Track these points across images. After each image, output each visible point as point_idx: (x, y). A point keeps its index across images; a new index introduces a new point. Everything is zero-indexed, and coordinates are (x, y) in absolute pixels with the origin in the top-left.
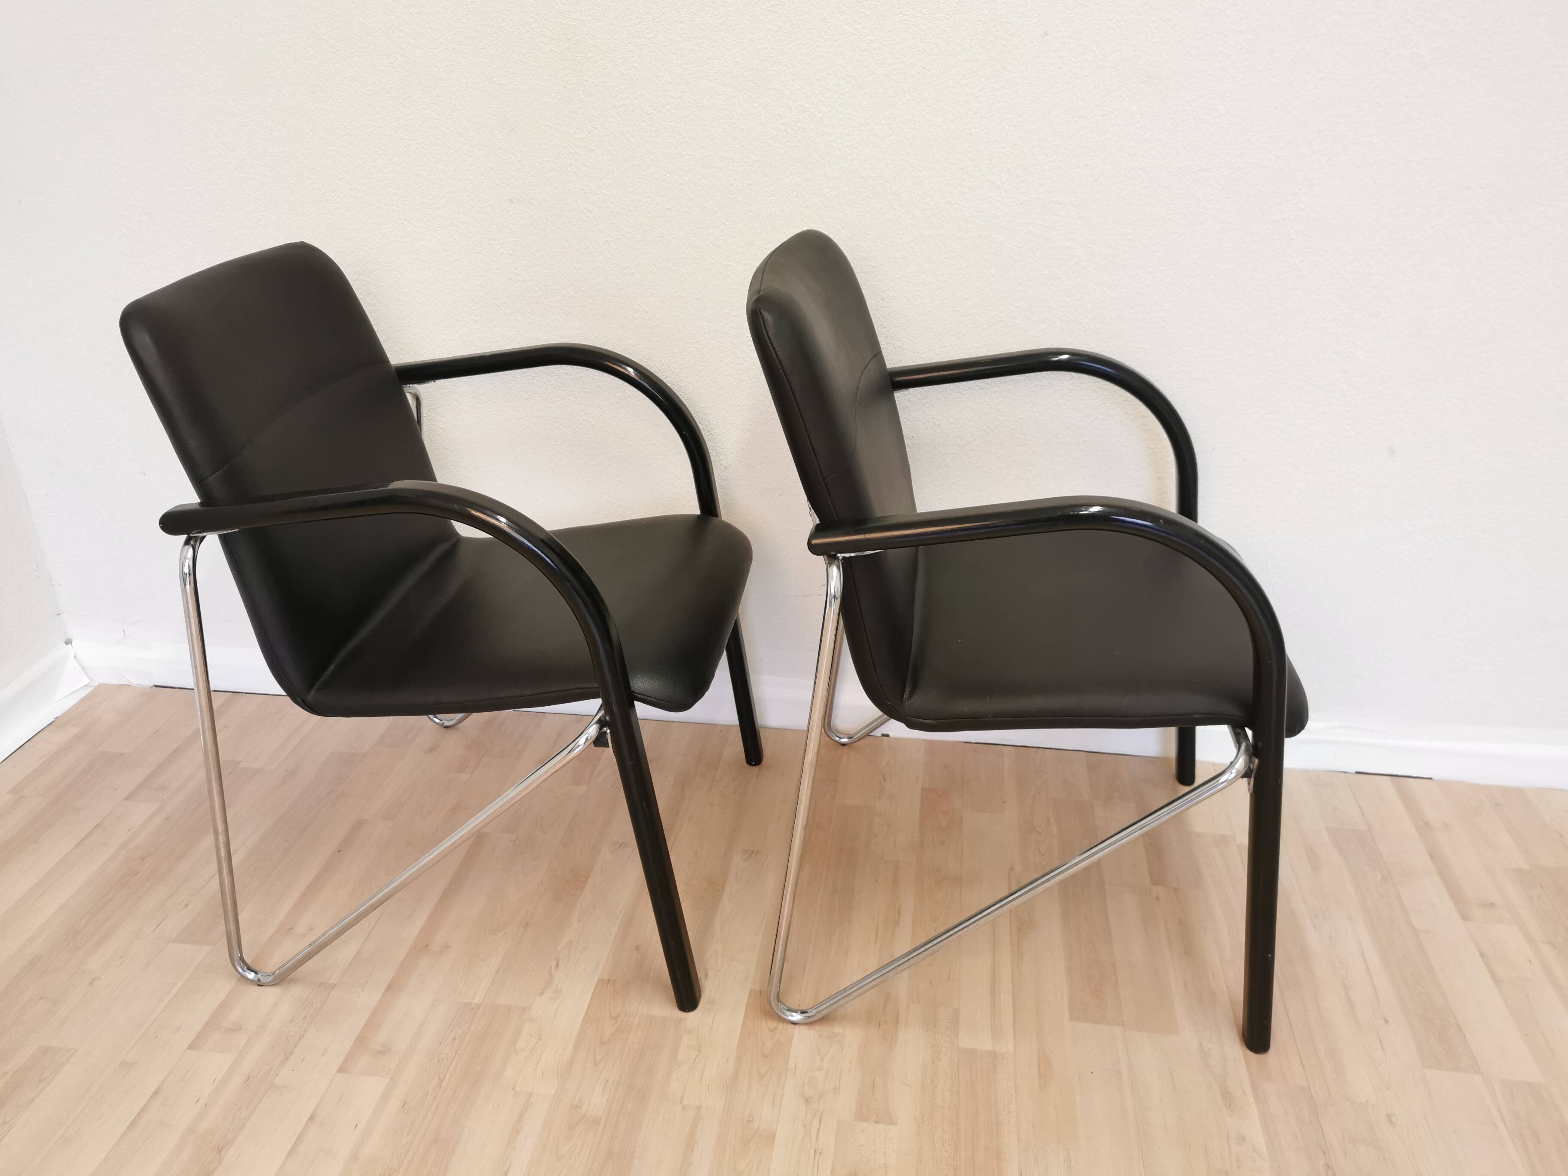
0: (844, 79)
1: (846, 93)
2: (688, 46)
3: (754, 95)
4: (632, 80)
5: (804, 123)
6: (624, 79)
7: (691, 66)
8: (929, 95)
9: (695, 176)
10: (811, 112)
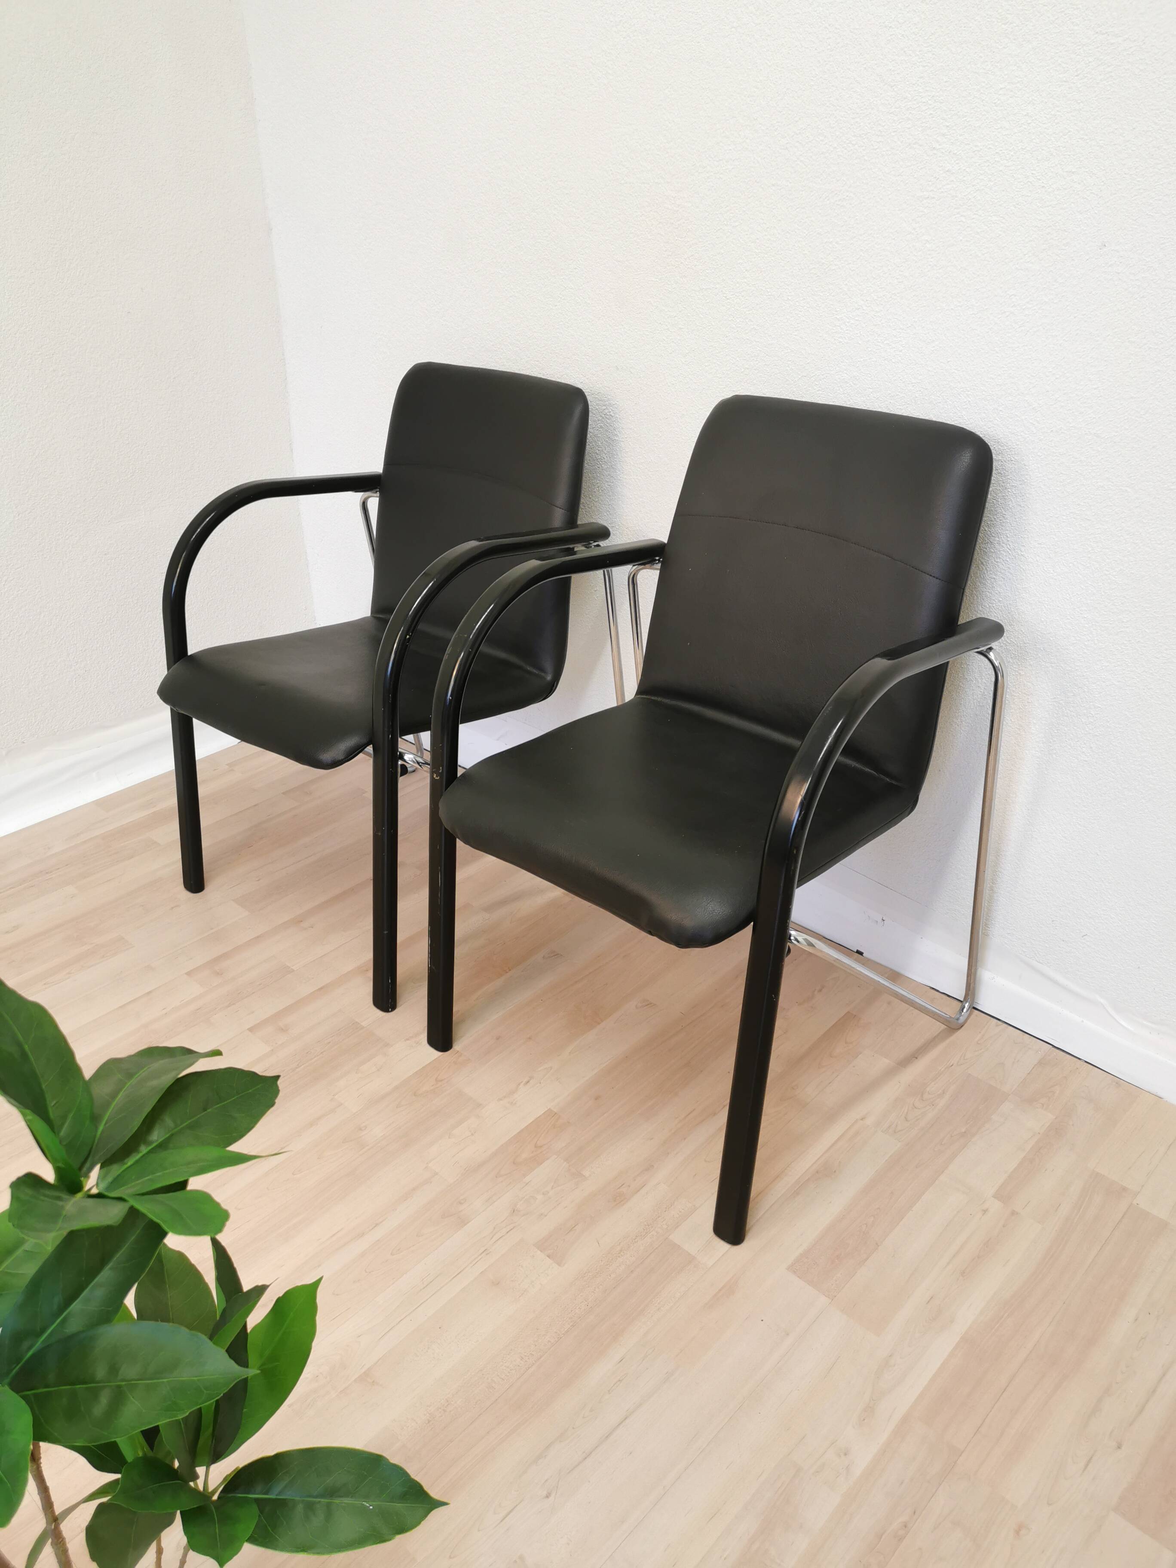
0: (897, 279)
1: (898, 293)
2: (766, 235)
4: (718, 265)
5: (856, 320)
6: (712, 264)
7: (766, 256)
8: (977, 303)
10: (863, 310)
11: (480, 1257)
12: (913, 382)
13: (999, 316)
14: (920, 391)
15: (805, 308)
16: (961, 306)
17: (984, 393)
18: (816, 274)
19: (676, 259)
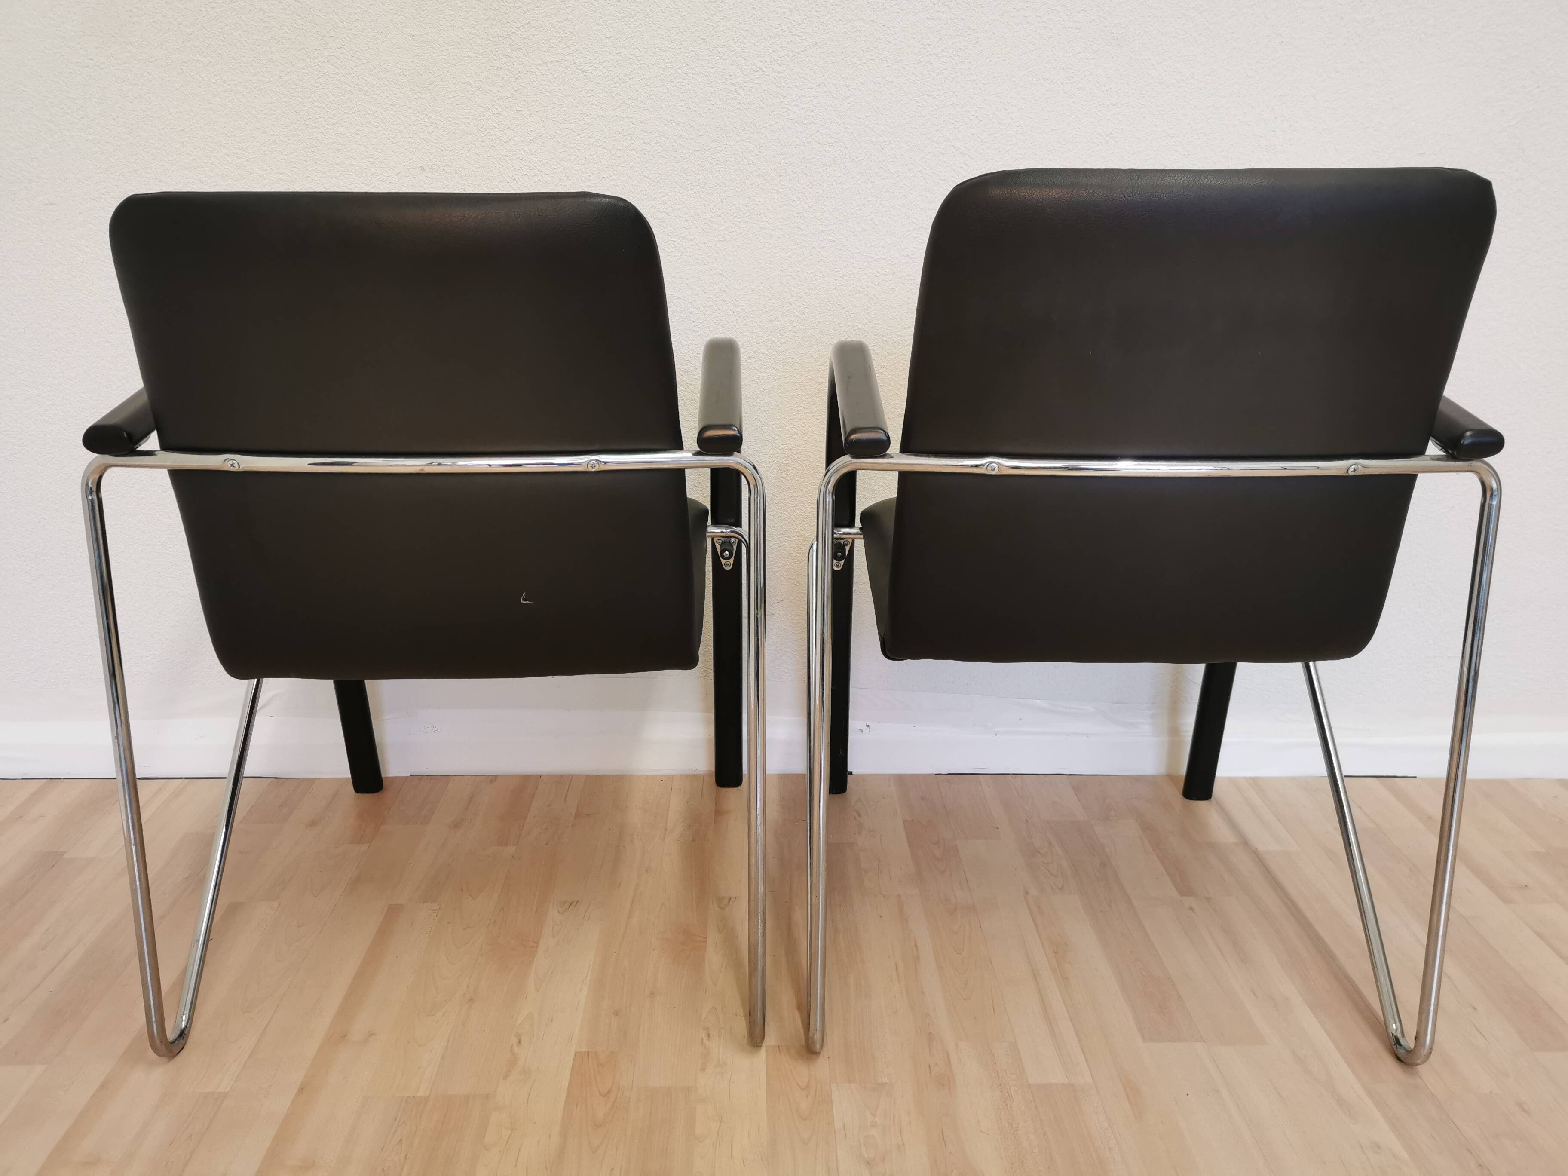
0: (799, 36)
3: (702, 52)
5: (756, 83)
6: (557, 32)
7: (632, 20)
10: (763, 71)
13: (915, 67)
15: (690, 75)
17: (909, 143)
18: (699, 37)
19: (505, 29)
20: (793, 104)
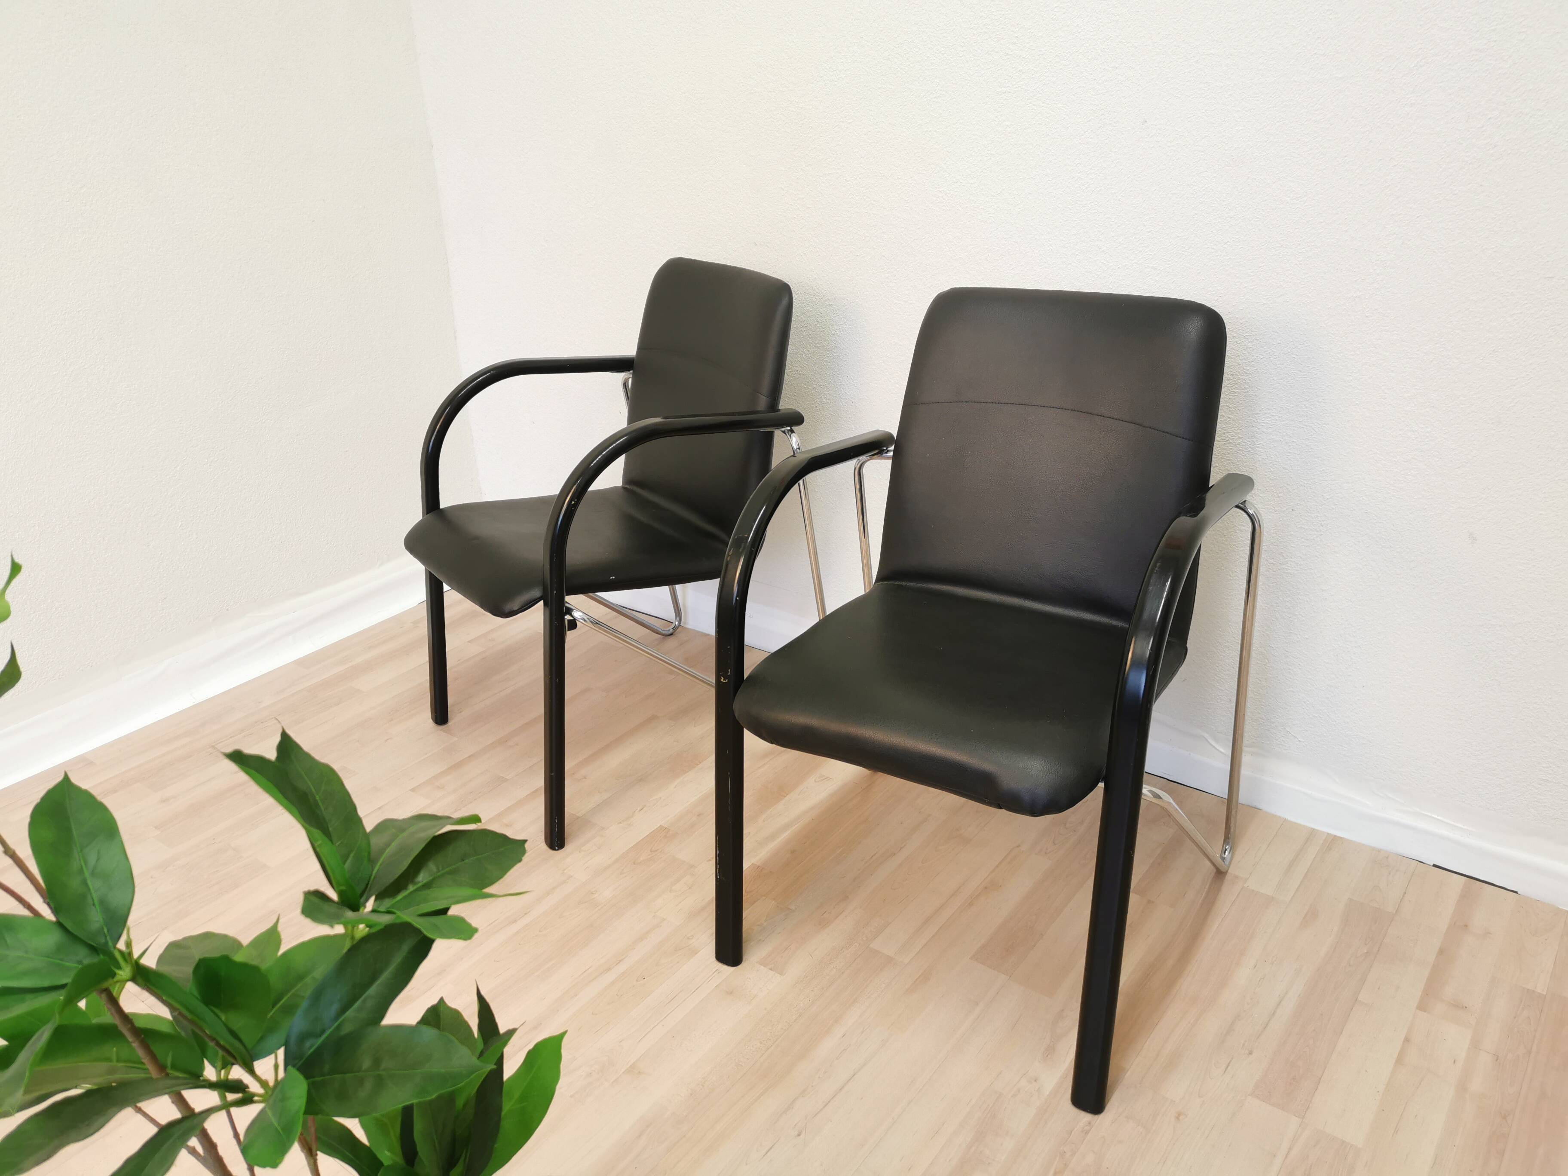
1: (988, 168)
2: (876, 128)
4: (837, 154)
7: (877, 145)
8: (1051, 172)
9: (877, 231)
11: (714, 975)
12: (1005, 237)
14: (1012, 244)
15: (913, 184)
16: (1039, 175)
17: (1063, 242)
18: (919, 157)
19: (802, 151)
20: (981, 207)
